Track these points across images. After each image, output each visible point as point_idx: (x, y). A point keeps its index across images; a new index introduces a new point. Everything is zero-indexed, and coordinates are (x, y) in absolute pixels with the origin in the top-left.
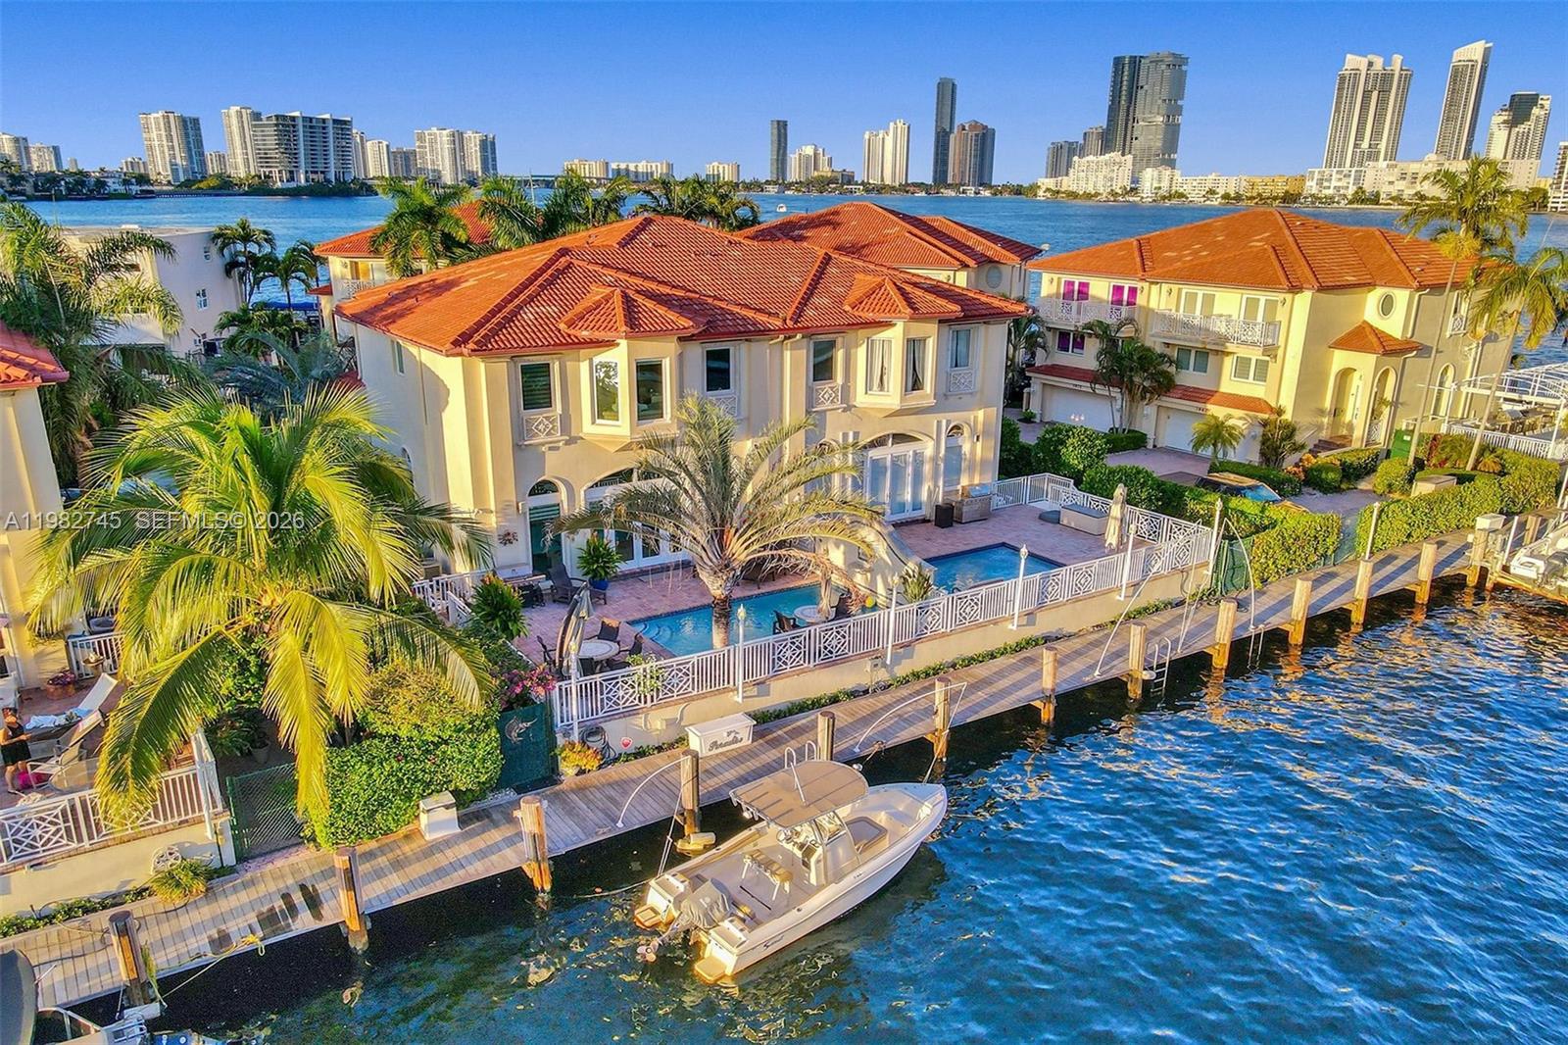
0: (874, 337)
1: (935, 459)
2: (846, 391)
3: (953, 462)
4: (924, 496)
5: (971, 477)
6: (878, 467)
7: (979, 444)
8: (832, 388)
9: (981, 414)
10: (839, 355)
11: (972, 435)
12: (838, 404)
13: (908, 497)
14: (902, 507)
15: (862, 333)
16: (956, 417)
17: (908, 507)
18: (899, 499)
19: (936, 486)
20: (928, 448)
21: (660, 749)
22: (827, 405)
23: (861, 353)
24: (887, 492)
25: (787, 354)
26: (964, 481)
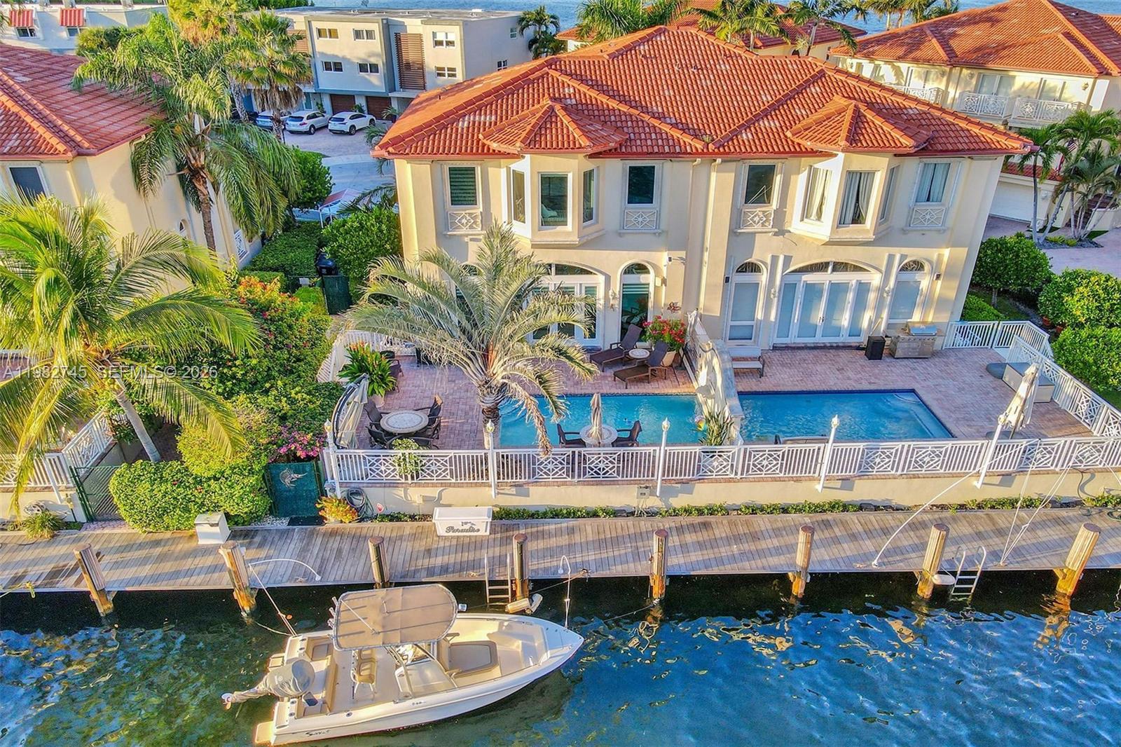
0: (816, 166)
1: (881, 290)
2: (780, 215)
3: (905, 296)
4: (865, 324)
5: (925, 313)
6: (813, 292)
7: (940, 282)
8: (764, 212)
9: (946, 253)
10: (778, 180)
11: (932, 272)
12: (769, 227)
13: (845, 320)
14: (837, 331)
15: (805, 161)
16: (914, 253)
17: (845, 333)
18: (834, 323)
19: (878, 316)
20: (875, 279)
21: (413, 518)
22: (758, 228)
23: (800, 181)
24: (821, 315)
25: (714, 175)
26: (916, 317)
